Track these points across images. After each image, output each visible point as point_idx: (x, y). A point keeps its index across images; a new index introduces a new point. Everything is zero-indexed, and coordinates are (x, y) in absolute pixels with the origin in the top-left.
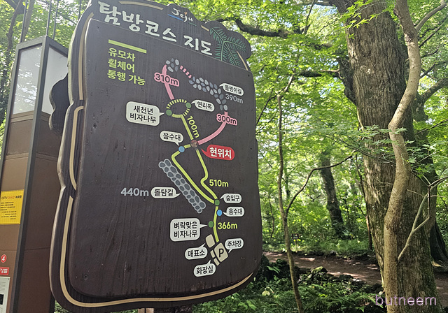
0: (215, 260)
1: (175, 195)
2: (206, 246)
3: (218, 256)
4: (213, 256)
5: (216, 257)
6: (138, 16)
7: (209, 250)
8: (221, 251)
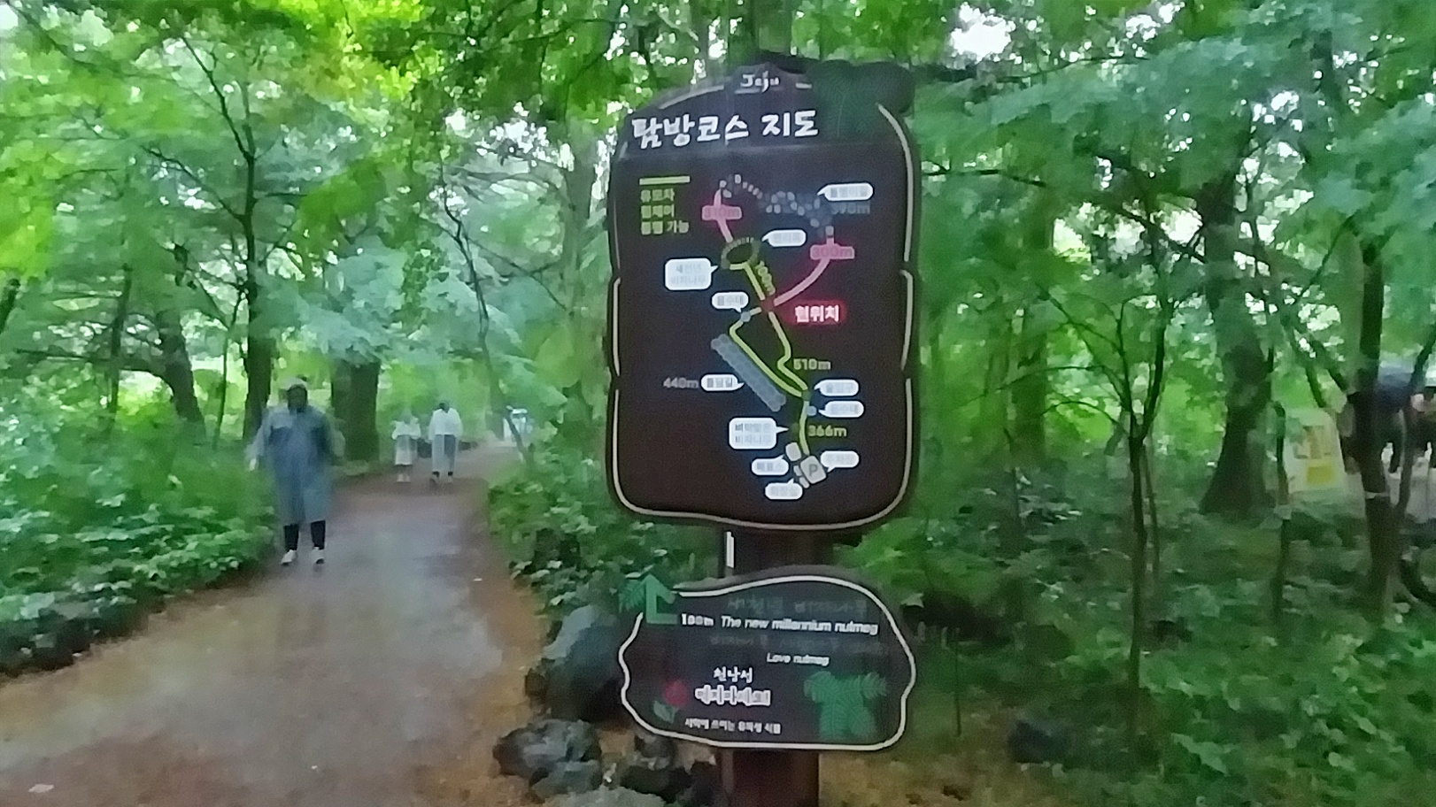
0: (802, 480)
1: (736, 386)
2: (786, 458)
3: (807, 475)
4: (798, 474)
5: (803, 475)
6: (686, 117)
7: (791, 464)
8: (814, 468)
